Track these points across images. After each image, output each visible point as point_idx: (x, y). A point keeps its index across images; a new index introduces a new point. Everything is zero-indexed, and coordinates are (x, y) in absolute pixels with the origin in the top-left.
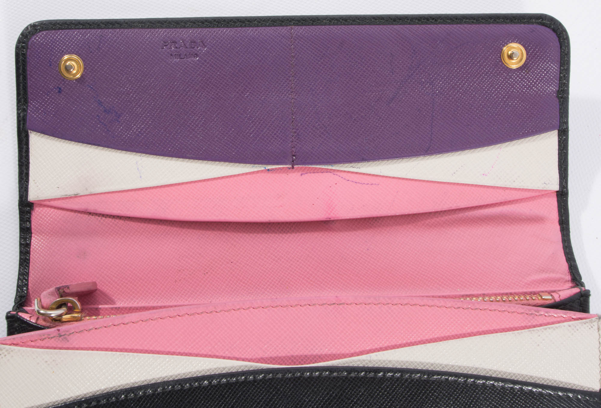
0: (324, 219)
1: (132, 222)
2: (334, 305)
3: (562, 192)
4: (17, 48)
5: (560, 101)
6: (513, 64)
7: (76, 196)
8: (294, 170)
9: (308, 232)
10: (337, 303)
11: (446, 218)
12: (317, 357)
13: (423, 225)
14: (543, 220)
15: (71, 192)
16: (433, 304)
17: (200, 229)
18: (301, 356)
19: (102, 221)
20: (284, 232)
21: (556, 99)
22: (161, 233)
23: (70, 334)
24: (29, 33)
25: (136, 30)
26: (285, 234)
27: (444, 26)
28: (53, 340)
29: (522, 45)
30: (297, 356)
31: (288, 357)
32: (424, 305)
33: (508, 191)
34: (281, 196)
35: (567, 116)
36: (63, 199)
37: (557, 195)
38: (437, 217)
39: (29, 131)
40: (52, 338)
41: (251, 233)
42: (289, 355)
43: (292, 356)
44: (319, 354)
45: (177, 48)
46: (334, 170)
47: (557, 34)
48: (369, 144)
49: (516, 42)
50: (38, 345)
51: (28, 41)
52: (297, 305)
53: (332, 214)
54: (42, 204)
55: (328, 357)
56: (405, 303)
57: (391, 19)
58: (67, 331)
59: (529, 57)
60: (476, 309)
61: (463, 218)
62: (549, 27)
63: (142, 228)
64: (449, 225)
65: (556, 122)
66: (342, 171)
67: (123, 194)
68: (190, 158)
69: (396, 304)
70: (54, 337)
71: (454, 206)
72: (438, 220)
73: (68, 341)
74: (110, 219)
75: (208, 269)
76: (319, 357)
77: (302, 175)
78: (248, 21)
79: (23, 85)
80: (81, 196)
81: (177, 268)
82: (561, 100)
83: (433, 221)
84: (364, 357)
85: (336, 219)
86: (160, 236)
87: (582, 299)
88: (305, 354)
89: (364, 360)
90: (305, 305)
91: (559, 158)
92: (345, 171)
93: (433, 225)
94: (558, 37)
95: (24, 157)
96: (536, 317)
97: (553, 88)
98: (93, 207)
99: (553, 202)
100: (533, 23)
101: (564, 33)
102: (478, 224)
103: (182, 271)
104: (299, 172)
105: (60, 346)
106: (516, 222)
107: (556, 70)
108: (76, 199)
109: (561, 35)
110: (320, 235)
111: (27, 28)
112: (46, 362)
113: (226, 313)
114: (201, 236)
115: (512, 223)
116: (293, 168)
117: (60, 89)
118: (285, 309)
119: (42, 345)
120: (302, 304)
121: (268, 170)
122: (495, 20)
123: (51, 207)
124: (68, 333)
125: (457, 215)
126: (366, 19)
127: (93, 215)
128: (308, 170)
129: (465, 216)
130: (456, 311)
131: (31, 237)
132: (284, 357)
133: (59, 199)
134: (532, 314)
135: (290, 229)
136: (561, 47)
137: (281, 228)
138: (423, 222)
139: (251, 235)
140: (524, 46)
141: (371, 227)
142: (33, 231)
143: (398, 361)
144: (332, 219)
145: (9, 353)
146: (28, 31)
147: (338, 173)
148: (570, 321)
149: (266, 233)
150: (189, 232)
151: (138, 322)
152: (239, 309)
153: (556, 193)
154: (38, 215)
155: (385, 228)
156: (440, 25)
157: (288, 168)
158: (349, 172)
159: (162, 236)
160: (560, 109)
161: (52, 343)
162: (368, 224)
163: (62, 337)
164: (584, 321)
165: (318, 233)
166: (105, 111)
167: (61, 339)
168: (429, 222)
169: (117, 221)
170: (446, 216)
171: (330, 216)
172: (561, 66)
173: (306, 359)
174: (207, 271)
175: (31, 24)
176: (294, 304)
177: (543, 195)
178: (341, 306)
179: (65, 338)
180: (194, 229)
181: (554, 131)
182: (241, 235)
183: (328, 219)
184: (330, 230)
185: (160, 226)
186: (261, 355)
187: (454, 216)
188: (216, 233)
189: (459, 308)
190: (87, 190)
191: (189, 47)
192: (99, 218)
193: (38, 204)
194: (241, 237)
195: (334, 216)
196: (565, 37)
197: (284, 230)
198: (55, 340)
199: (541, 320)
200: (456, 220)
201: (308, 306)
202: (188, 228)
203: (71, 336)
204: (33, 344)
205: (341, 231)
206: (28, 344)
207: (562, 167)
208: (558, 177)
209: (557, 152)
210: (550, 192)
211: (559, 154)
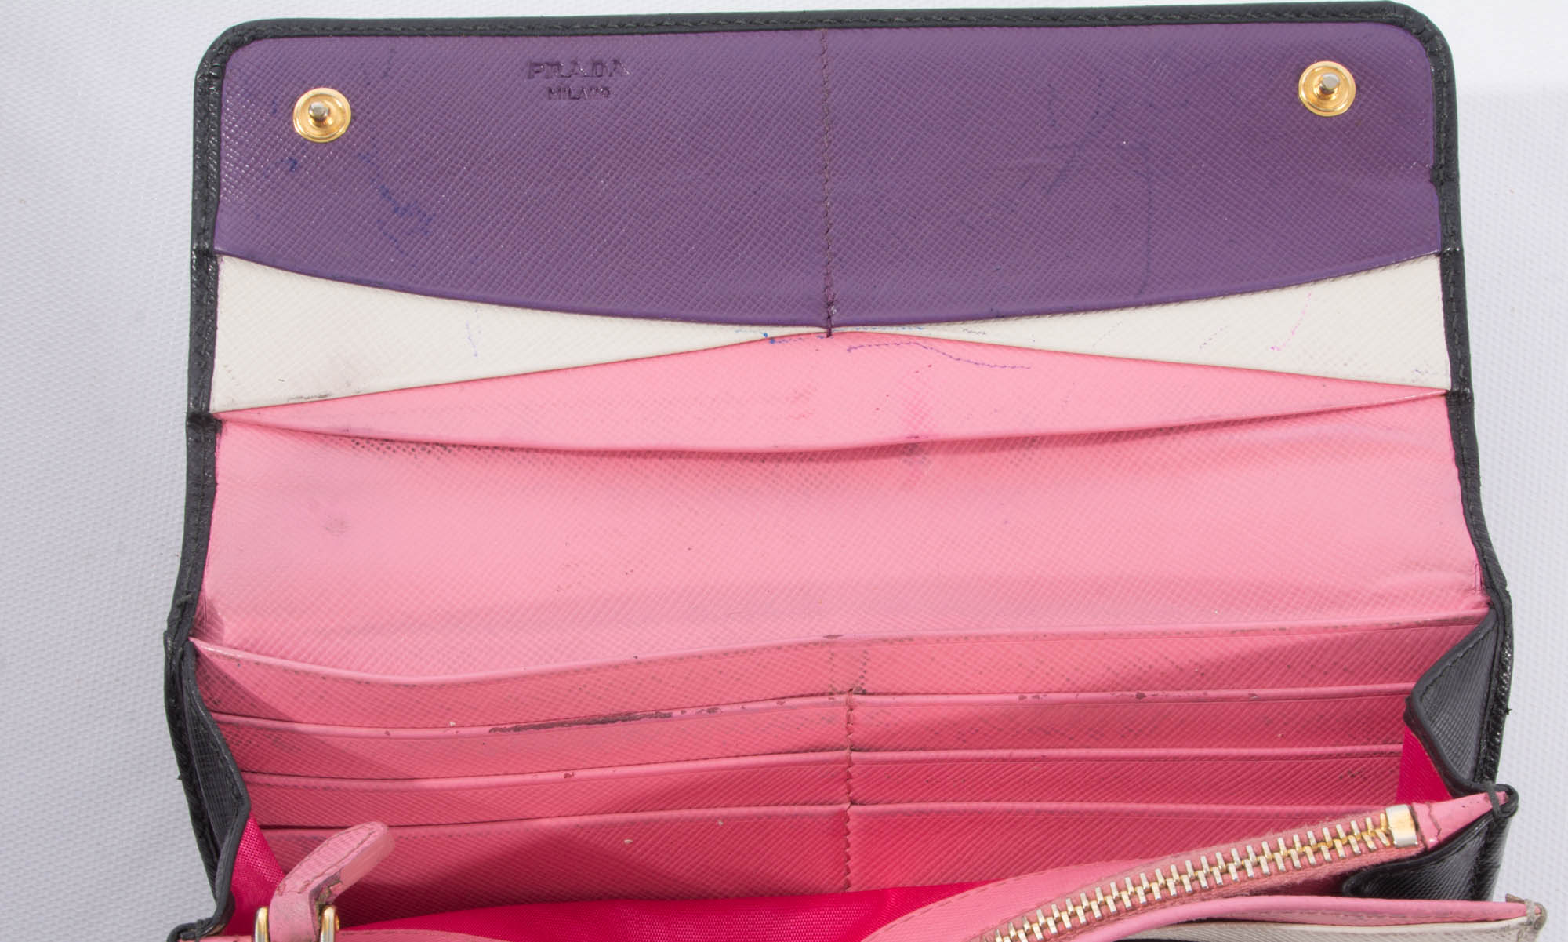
0: (903, 440)
3: (1459, 393)
4: (199, 78)
5: (1439, 191)
6: (1325, 107)
7: (324, 399)
8: (832, 338)
15: (311, 391)
24: (230, 44)
27: (1168, 26)
29: (1344, 65)
33: (1331, 386)
34: (801, 395)
37: (1449, 404)
39: (220, 257)
46: (925, 339)
48: (1006, 279)
49: (1330, 59)
53: (921, 427)
59: (1363, 92)
65: (1432, 236)
66: (943, 340)
75: (635, 563)
77: (850, 349)
78: (725, 20)
80: (335, 399)
82: (1443, 187)
85: (931, 438)
91: (1445, 317)
92: (950, 340)
94: (1426, 48)
95: (203, 316)
98: (361, 421)
99: (1438, 416)
100: (1365, 21)
103: (573, 566)
104: (842, 343)
108: (323, 407)
109: (1433, 43)
116: (829, 333)
117: (295, 162)
121: (772, 340)
122: (1279, 15)
128: (865, 339)
133: (283, 407)
136: (1434, 68)
140: (1348, 66)
142: (219, 479)
144: (922, 439)
146: (225, 42)
147: (936, 345)
153: (1444, 396)
154: (230, 450)
156: (1158, 27)
157: (815, 334)
158: (959, 341)
160: (1441, 207)
166: (397, 211)
171: (916, 433)
172: (1436, 112)
174: (631, 567)
175: (234, 27)
177: (1420, 399)
181: (1432, 258)
183: (913, 440)
190: (349, 384)
191: (589, 73)
192: (380, 452)
193: (231, 421)
195: (926, 431)
207: (1454, 338)
208: (1448, 358)
209: (1440, 304)
210: (1434, 392)
211: (1445, 309)
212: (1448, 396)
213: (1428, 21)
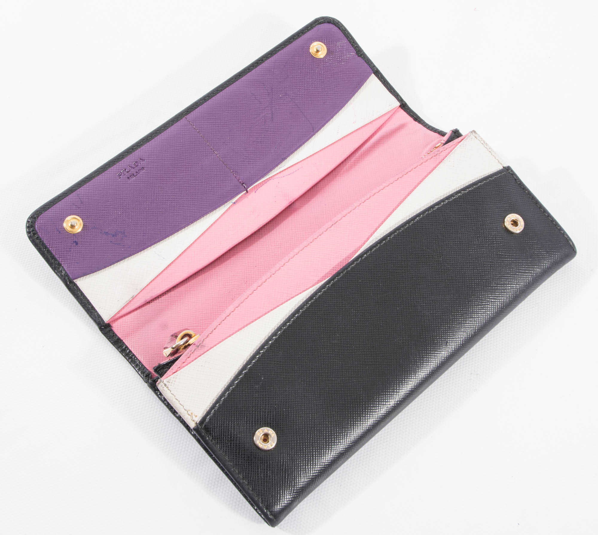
0: (288, 205)
1: (179, 289)
2: (333, 226)
3: (403, 104)
4: (30, 238)
5: (362, 58)
6: (321, 55)
7: (133, 298)
8: (249, 193)
9: (284, 220)
10: (333, 223)
11: (353, 159)
12: (347, 259)
13: (344, 172)
14: (405, 125)
15: (128, 298)
16: (383, 187)
17: (222, 263)
18: (338, 264)
19: (160, 301)
20: (271, 230)
21: (359, 58)
22: (201, 281)
23: (203, 341)
24: (32, 222)
25: (96, 178)
26: (273, 231)
27: (269, 60)
28: (195, 352)
29: (318, 41)
30: (336, 266)
31: (332, 270)
32: (379, 191)
33: (374, 123)
35: (372, 63)
36: (126, 306)
37: (402, 108)
38: (348, 163)
39: (75, 281)
40: (194, 351)
41: (253, 244)
42: (331, 268)
43: (334, 268)
44: (347, 256)
45: (128, 172)
46: (271, 177)
47: (332, 23)
48: (279, 149)
49: (314, 42)
50: (189, 362)
51: (35, 228)
52: (313, 240)
53: (290, 199)
54: (115, 319)
55: (353, 254)
56: (369, 197)
57: (237, 76)
58: (200, 341)
59: (327, 45)
60: (407, 173)
61: (363, 153)
62: (325, 23)
63: (187, 287)
64: (358, 162)
65: (369, 70)
66: (276, 175)
67: (161, 276)
68: (184, 227)
69: (365, 201)
70: (195, 350)
71: (352, 149)
72: (350, 164)
73: (205, 346)
74: (165, 296)
75: (245, 279)
76: (348, 257)
77: (255, 192)
78: (158, 131)
79: (51, 256)
80: (136, 296)
81: (227, 292)
82: (362, 56)
83: (347, 166)
84: (371, 239)
85: (294, 200)
86: (202, 284)
87: (456, 134)
88: (340, 261)
89: (373, 240)
90: (318, 237)
91: (386, 88)
92: (278, 174)
93: (349, 168)
94: (334, 24)
95: (83, 299)
96: (440, 154)
97: (353, 53)
98: (148, 296)
99: (402, 113)
100: (314, 26)
101: (335, 20)
102: (373, 151)
103: (231, 291)
104: (252, 191)
105: (202, 353)
106: (392, 136)
107: (346, 42)
108: (135, 300)
109: (334, 22)
110: (293, 217)
111: (28, 222)
112: (202, 366)
113: (279, 271)
114: (226, 266)
115: (390, 138)
116: (247, 192)
117: (75, 242)
118: (309, 246)
119: (192, 360)
120: (316, 237)
121: (234, 203)
122: (293, 39)
123: (122, 317)
124: (201, 342)
125: (358, 154)
126: (223, 85)
127: (152, 302)
128: (257, 187)
129: (362, 152)
130: (398, 181)
131: (123, 342)
132: (330, 271)
133: (123, 308)
134: (437, 154)
135: (273, 226)
136: (339, 29)
137: (268, 229)
138: (343, 171)
139: (254, 245)
140: (320, 41)
141: (317, 193)
142: (122, 339)
143: (390, 227)
144: (292, 202)
145: (176, 378)
146: (30, 223)
147: (275, 177)
148: (458, 144)
149: (262, 238)
150: (217, 269)
151: (235, 309)
152: (284, 264)
153: (400, 108)
154: (117, 328)
155: (325, 188)
156: (266, 61)
157: (244, 194)
158: (280, 172)
159: (203, 283)
160: (366, 61)
161: (196, 353)
162: (314, 192)
163: (200, 346)
164: (465, 139)
165: (291, 217)
166: (113, 236)
167: (199, 348)
168: (346, 168)
169: (169, 294)
170: (352, 158)
172: (347, 39)
173: (342, 263)
174: (246, 281)
175: (29, 217)
176: (312, 241)
177: (394, 113)
178: (337, 223)
179: (202, 346)
180: (218, 265)
181: (372, 75)
182: (248, 249)
184: (296, 210)
185: (197, 278)
186: (316, 279)
187: (356, 156)
188: (233, 258)
189: (398, 179)
190: (137, 289)
191: (134, 167)
192: (157, 301)
193: (112, 321)
194: (249, 250)
195: (292, 199)
196: (337, 22)
197: (270, 229)
198: (197, 351)
199: (444, 154)
200: (359, 157)
201: (320, 236)
202: (215, 267)
203: (204, 342)
204: (185, 364)
205: (302, 207)
206: (183, 366)
207: (392, 91)
208: (394, 97)
209: (382, 85)
210: (396, 109)
211: (384, 86)
212: (400, 106)
213: (330, 17)
